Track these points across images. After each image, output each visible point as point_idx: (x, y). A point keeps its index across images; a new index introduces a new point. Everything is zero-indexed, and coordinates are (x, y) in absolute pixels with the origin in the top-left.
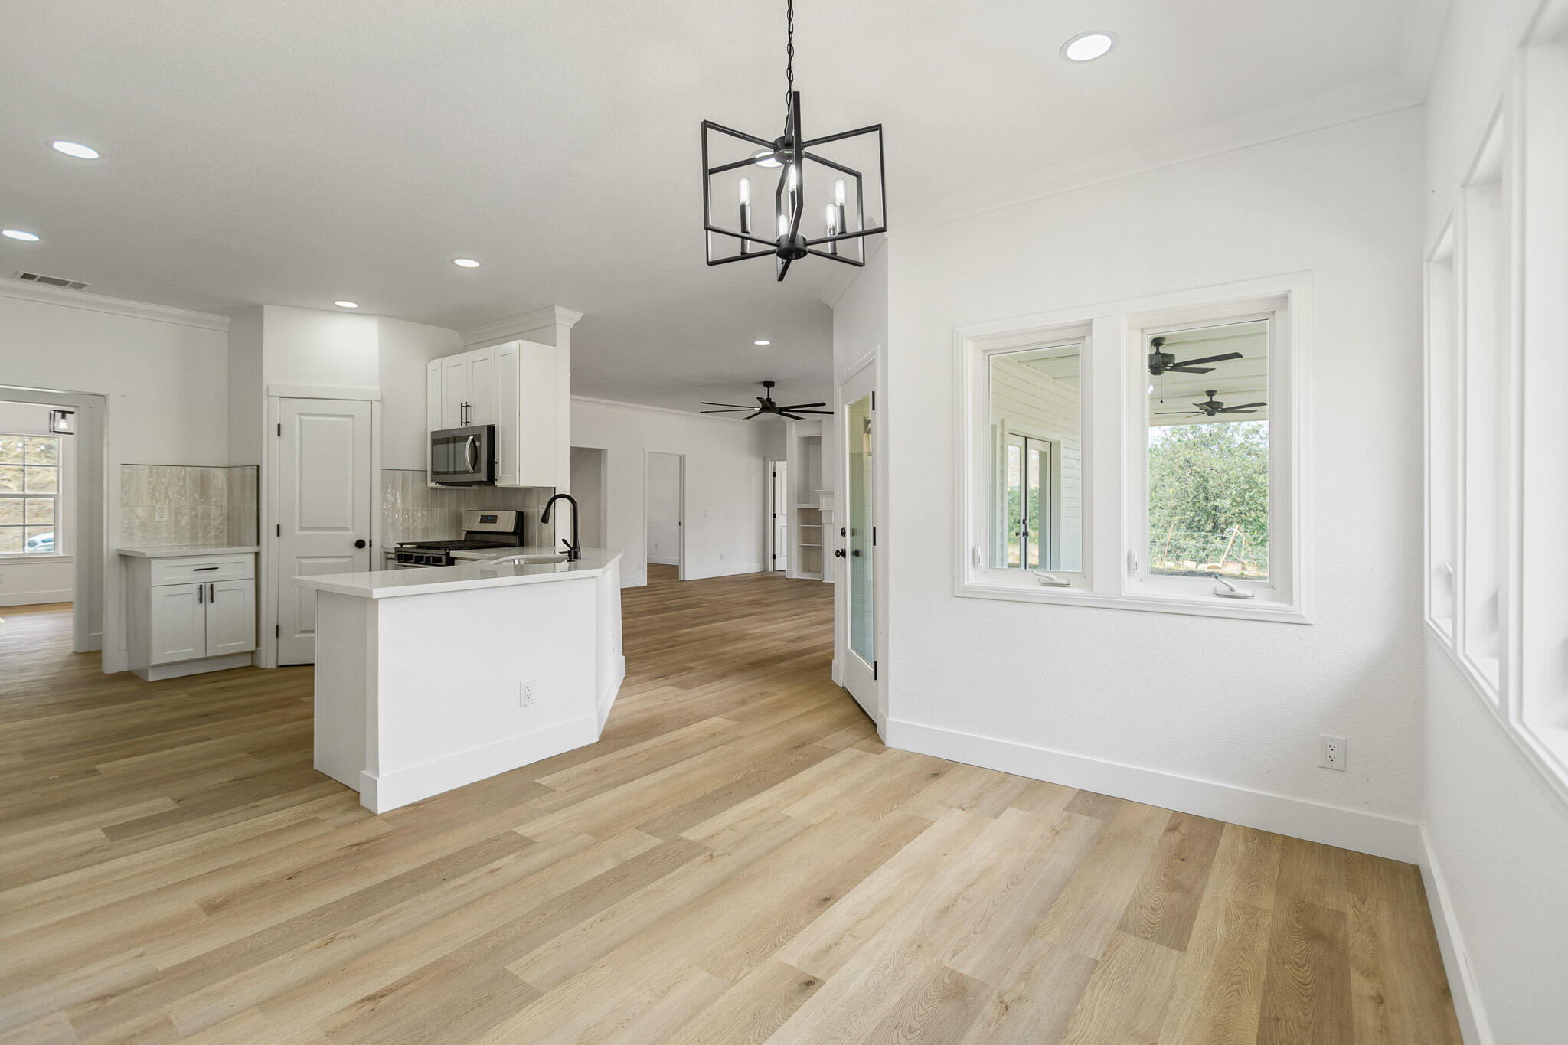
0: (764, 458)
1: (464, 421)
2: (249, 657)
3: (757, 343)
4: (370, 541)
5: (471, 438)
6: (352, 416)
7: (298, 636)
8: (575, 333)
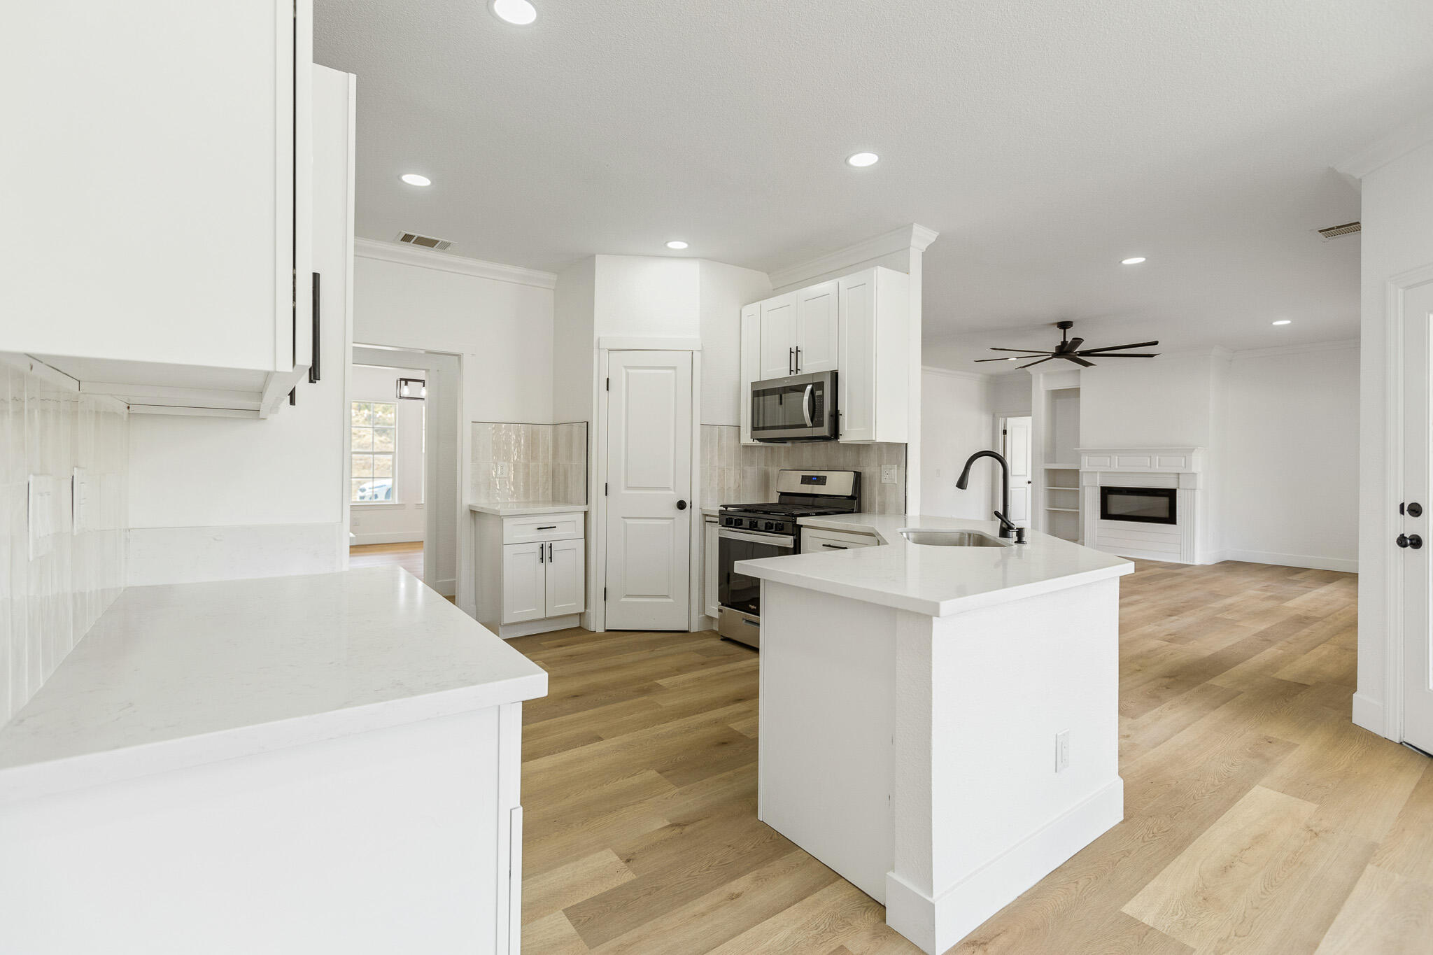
0: (994, 416)
1: (793, 368)
2: (577, 618)
3: (1126, 262)
4: (691, 503)
5: (809, 387)
6: (674, 368)
7: (623, 600)
8: (929, 256)
